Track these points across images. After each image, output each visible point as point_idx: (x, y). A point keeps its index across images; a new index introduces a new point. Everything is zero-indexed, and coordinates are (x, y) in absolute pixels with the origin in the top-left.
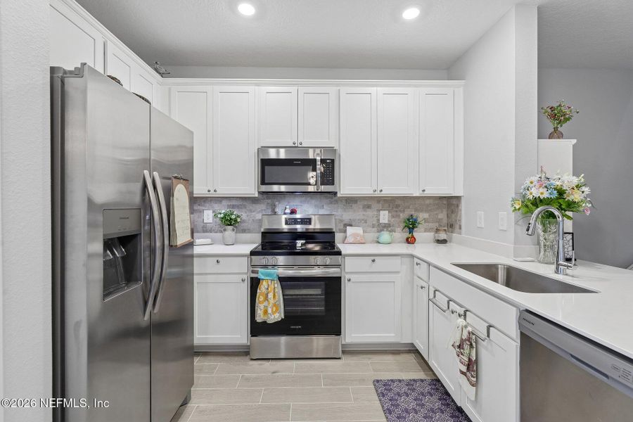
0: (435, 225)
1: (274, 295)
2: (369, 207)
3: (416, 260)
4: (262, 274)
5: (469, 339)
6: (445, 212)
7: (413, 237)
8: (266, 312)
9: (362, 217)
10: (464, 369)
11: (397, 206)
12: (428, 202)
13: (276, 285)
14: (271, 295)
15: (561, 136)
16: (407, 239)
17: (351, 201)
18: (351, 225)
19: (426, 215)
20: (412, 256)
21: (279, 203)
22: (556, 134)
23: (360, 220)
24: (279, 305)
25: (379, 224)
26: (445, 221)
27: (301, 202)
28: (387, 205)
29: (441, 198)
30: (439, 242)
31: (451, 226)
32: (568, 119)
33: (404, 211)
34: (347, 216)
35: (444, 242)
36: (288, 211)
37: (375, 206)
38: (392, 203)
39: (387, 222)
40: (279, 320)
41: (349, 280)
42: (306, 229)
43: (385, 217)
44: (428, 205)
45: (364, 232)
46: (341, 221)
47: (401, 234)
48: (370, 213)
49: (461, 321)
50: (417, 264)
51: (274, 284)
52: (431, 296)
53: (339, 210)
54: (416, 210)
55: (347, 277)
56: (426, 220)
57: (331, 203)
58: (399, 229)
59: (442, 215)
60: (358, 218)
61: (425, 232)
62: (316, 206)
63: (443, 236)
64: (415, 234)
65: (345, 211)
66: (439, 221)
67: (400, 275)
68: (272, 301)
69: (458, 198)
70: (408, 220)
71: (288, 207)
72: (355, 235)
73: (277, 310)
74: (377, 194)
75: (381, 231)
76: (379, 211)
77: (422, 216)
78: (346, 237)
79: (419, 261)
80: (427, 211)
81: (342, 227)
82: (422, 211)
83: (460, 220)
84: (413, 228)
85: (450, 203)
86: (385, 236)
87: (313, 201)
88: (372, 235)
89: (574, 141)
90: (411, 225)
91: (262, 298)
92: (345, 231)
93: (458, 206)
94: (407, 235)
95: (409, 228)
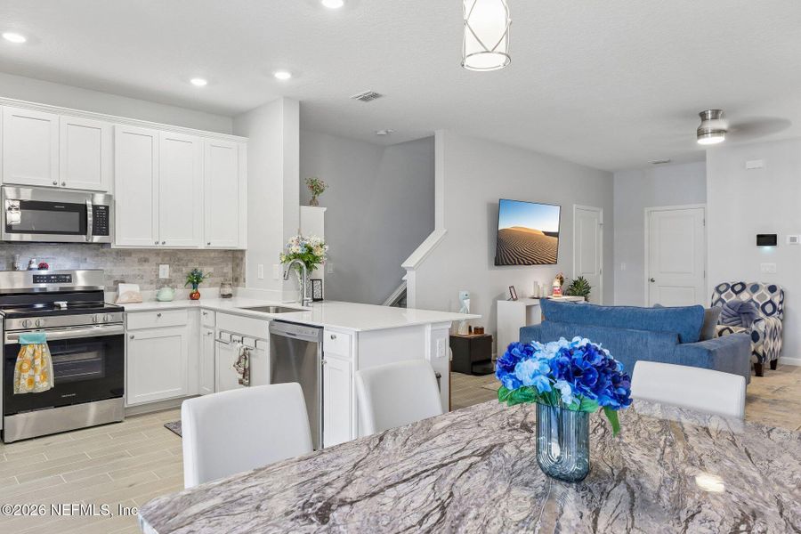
0: (220, 280)
1: (42, 361)
2: (146, 260)
3: (202, 311)
4: (24, 338)
5: (244, 354)
6: (230, 266)
7: (197, 292)
8: (31, 382)
9: (137, 272)
10: (241, 376)
11: (179, 260)
12: (212, 255)
13: (44, 350)
14: (38, 362)
15: (316, 204)
16: (191, 295)
17: (124, 253)
18: (123, 282)
19: (211, 269)
20: (199, 308)
21: (21, 254)
22: (313, 202)
23: (135, 276)
24: (48, 372)
25: (159, 280)
26: (230, 275)
27: (53, 254)
28: (168, 258)
29: (226, 251)
30: (224, 296)
31: (236, 280)
32: (322, 191)
33: (187, 265)
34: (118, 270)
35: (229, 296)
36: (34, 266)
37: (153, 258)
38: (174, 256)
39: (167, 277)
40: (49, 389)
41: (133, 338)
42: (60, 288)
43: (165, 271)
44: (213, 259)
45: (141, 289)
46: (110, 277)
47: (183, 291)
48: (146, 267)
49: (240, 345)
50: (204, 314)
51: (42, 348)
52: (217, 338)
53: (108, 264)
54: (200, 264)
55: (130, 334)
56: (211, 275)
57: (97, 255)
58: (182, 285)
59: (228, 269)
60: (132, 273)
61: (210, 286)
62: (76, 260)
63: (228, 290)
64: (199, 290)
65: (115, 265)
66: (224, 275)
67: (186, 328)
68: (39, 368)
69: (242, 251)
70: (193, 274)
71: (34, 260)
72: (129, 293)
73: (45, 377)
74: (160, 246)
75: (161, 287)
76: (158, 265)
77: (206, 270)
78: (117, 296)
79: (206, 311)
80: (212, 265)
81: (111, 284)
82: (206, 264)
83: (244, 274)
84: (198, 282)
85: (235, 257)
86: (167, 293)
87: (72, 253)
88: (150, 293)
89: (325, 209)
90: (195, 280)
91: (26, 366)
92: (116, 290)
93: (242, 259)
94: (191, 291)
95: (193, 283)
